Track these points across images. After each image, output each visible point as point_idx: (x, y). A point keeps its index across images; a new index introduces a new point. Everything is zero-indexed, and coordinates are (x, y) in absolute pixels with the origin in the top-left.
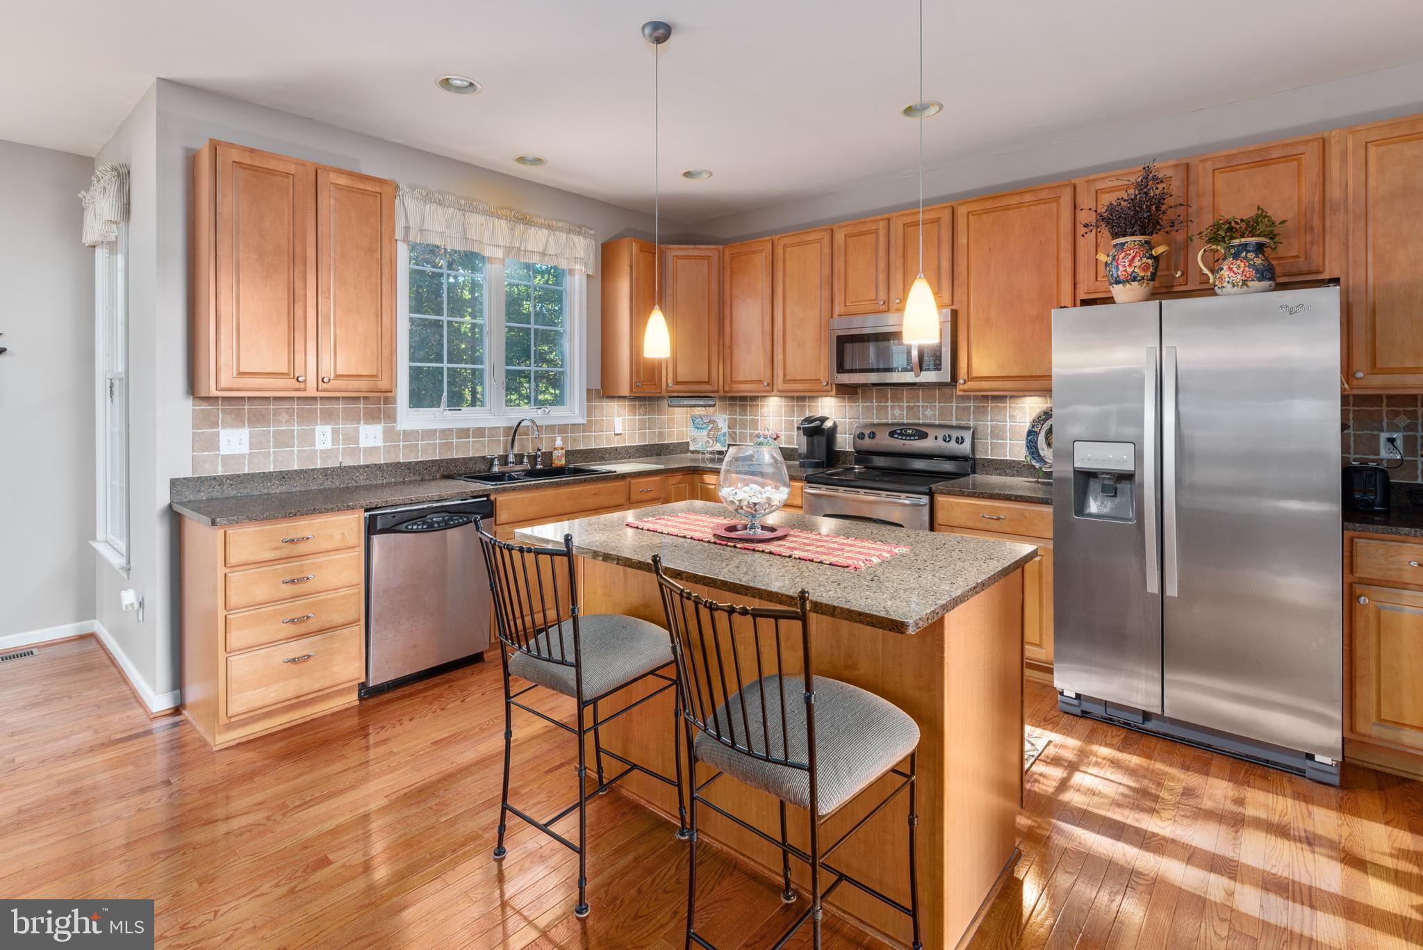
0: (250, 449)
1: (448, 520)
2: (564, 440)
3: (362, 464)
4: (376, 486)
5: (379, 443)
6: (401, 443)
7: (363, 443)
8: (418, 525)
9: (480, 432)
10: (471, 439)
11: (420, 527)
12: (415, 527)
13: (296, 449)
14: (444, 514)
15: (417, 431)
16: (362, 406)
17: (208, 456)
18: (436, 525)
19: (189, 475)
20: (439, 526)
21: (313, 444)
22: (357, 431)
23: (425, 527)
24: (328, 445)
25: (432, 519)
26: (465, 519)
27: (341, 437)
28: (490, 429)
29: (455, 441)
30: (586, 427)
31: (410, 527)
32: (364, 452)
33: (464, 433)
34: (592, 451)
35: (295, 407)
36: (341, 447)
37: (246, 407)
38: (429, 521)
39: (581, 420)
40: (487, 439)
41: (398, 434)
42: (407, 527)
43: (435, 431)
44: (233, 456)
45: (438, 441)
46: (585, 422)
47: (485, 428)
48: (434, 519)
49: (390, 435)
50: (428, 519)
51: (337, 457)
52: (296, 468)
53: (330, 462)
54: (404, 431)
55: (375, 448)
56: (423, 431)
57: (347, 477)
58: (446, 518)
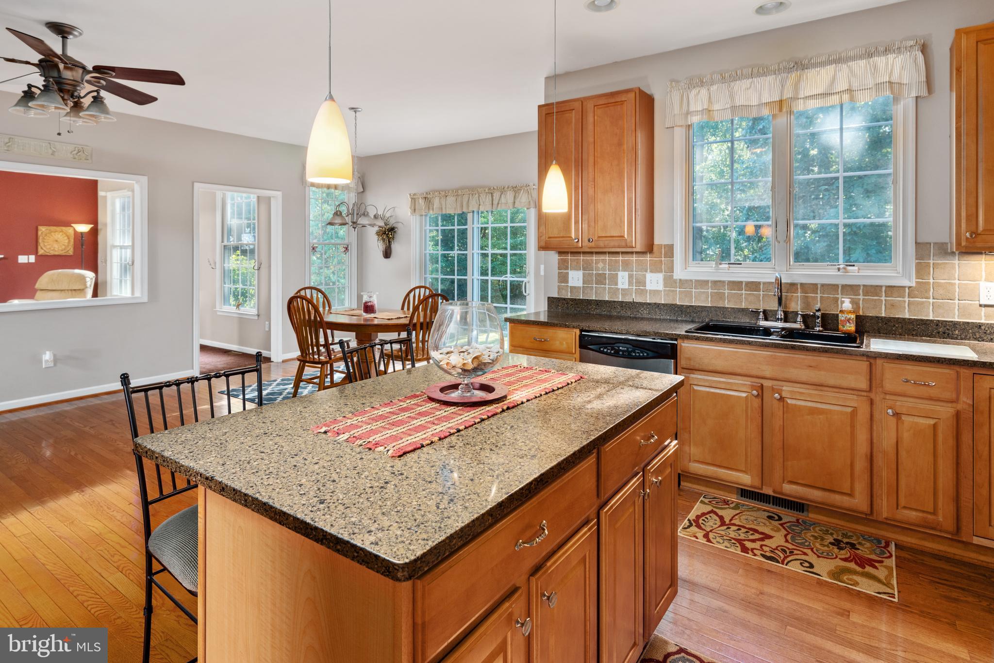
0: (583, 284)
1: (631, 352)
2: (854, 302)
3: (648, 302)
4: (656, 320)
5: (660, 287)
6: (678, 289)
7: (649, 287)
8: (608, 349)
9: (753, 286)
10: (743, 292)
11: (609, 351)
12: (605, 350)
13: (607, 286)
14: (628, 346)
15: (691, 281)
16: (648, 259)
17: (564, 286)
18: (621, 353)
19: (557, 296)
20: (623, 354)
21: (616, 284)
22: (645, 276)
23: (612, 352)
24: (626, 286)
25: (619, 347)
26: (645, 354)
27: (634, 281)
28: (764, 283)
29: (726, 291)
30: (920, 290)
31: (602, 349)
32: (650, 293)
33: (736, 285)
34: (925, 323)
35: (607, 258)
36: (634, 288)
37: (582, 258)
38: (617, 348)
39: (910, 281)
40: (761, 293)
41: (675, 281)
42: (600, 349)
43: (707, 282)
44: (575, 287)
45: (710, 291)
46: (914, 285)
47: (759, 283)
48: (621, 348)
49: (669, 281)
50: (616, 346)
51: (631, 295)
52: (607, 299)
53: (627, 298)
54: (680, 280)
55: (657, 291)
56: (696, 281)
57: (635, 310)
58: (630, 350)
